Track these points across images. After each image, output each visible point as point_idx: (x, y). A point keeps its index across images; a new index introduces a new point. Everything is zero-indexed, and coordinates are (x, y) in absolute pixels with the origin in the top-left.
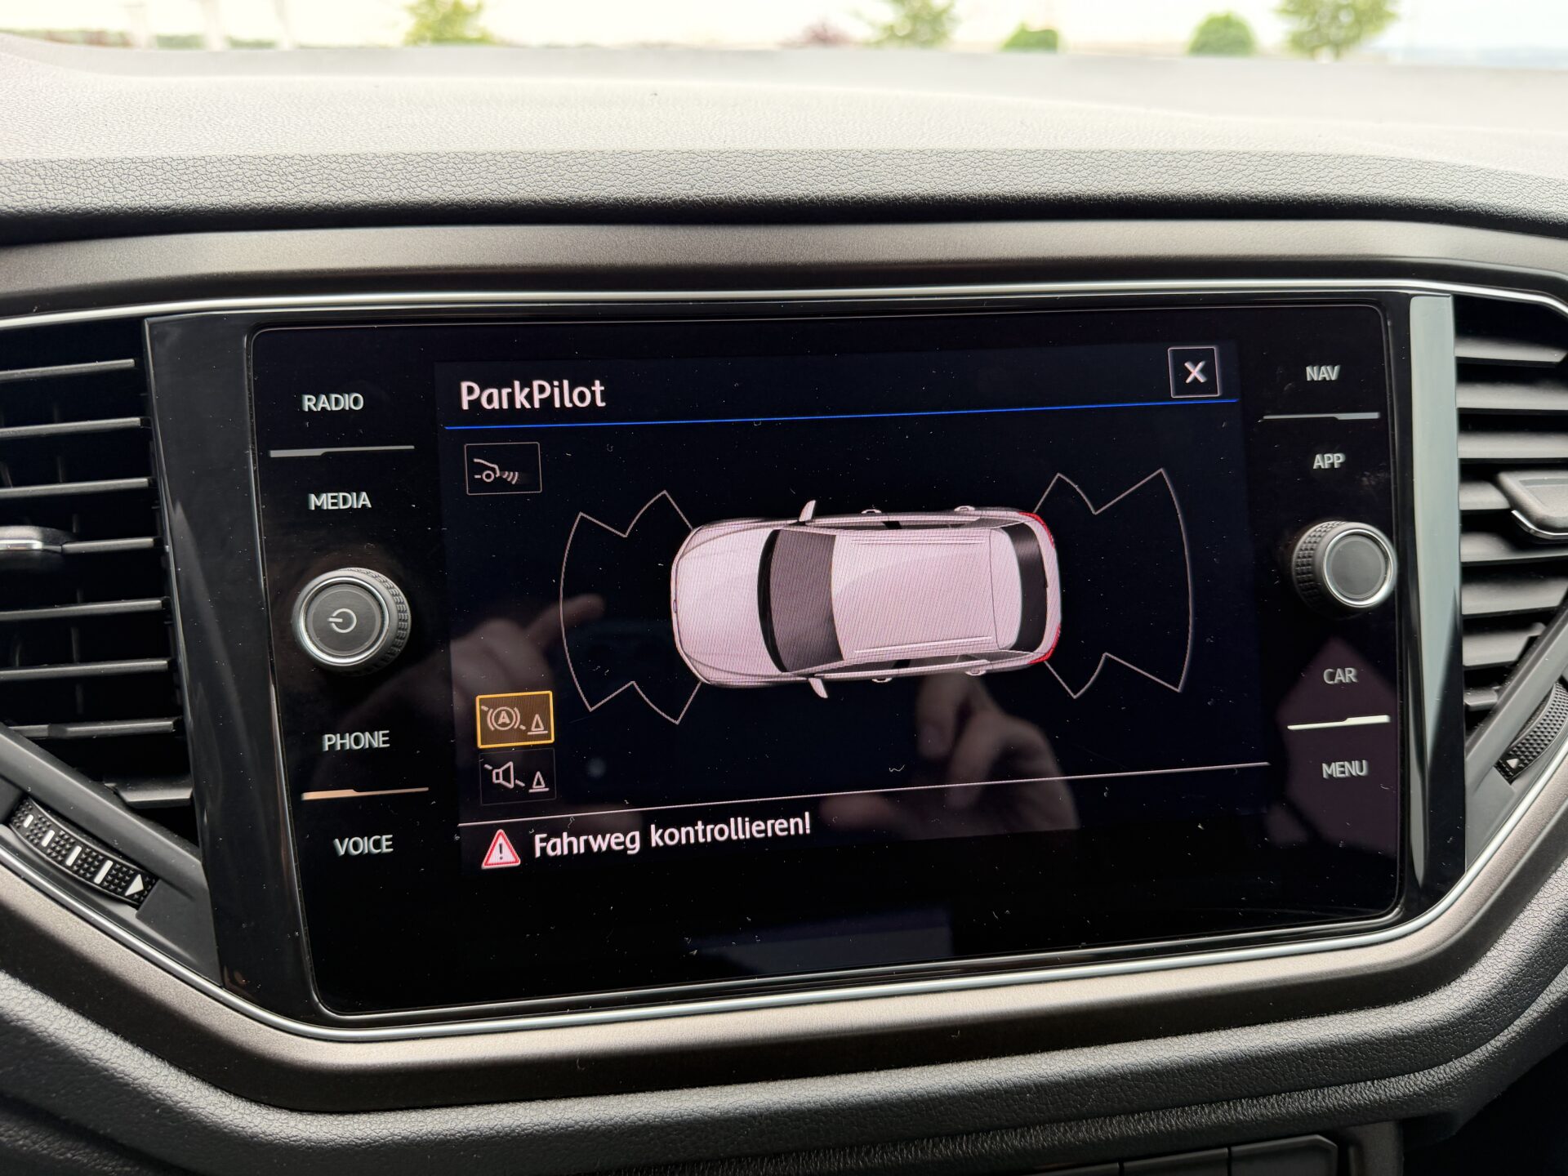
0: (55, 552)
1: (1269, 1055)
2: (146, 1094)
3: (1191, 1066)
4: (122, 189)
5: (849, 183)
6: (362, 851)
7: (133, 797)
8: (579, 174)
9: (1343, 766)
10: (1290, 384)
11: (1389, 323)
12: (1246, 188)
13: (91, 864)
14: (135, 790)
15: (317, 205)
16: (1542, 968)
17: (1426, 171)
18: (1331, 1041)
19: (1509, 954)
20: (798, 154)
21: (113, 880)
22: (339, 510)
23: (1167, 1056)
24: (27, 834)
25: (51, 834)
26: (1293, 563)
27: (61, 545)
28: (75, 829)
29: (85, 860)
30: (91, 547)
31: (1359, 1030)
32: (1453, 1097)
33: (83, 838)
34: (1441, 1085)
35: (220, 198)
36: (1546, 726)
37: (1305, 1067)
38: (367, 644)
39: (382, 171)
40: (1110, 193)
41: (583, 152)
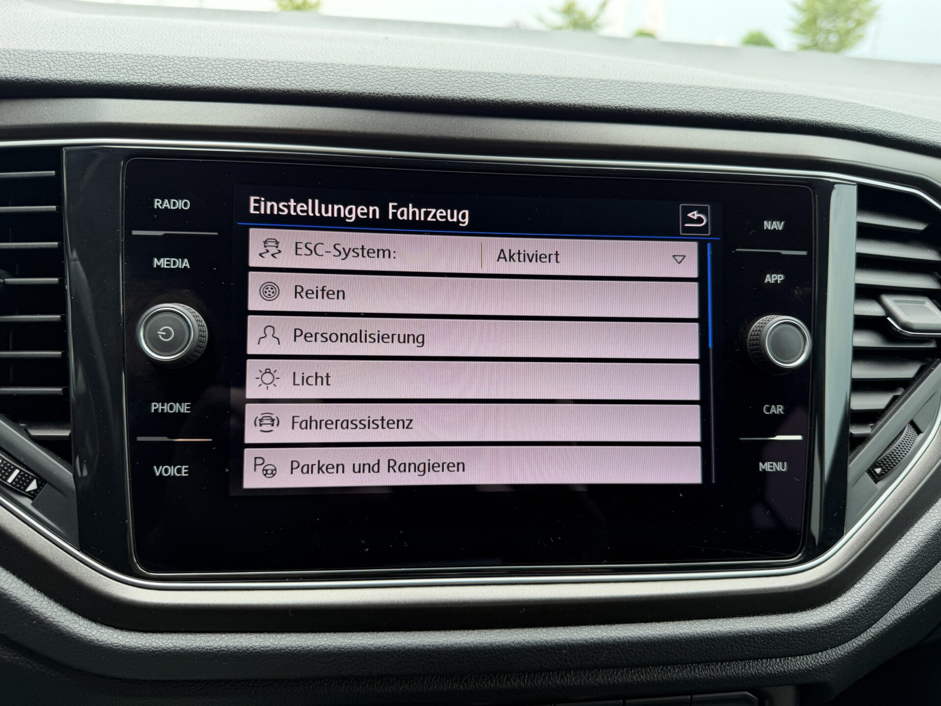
0: (1, 283)
1: (713, 637)
2: (29, 611)
3: (666, 640)
4: (54, 69)
5: (492, 92)
6: (170, 475)
7: (35, 433)
8: (329, 77)
9: (772, 465)
10: (753, 231)
11: (816, 196)
12: (733, 111)
13: (6, 471)
14: (37, 429)
15: (170, 86)
16: (888, 596)
17: (845, 108)
18: (753, 632)
19: (868, 587)
20: (461, 73)
21: (19, 481)
22: (171, 268)
23: (651, 633)
26: (748, 339)
27: (4, 279)
29: (3, 468)
30: (21, 281)
31: (771, 626)
32: (830, 673)
33: (3, 455)
34: (823, 665)
35: (112, 78)
36: (900, 449)
37: (736, 647)
38: (179, 349)
39: (211, 68)
40: (650, 108)
41: (332, 64)
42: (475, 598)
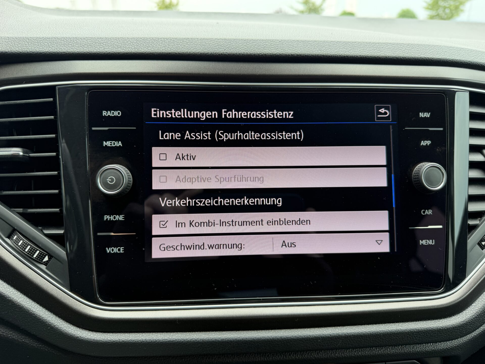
0: (26, 156)
1: (398, 333)
2: (46, 322)
3: (372, 334)
4: (51, 46)
5: (274, 50)
6: (114, 252)
7: (46, 232)
8: (190, 45)
9: (427, 241)
10: (414, 118)
11: (447, 99)
12: (402, 55)
13: (33, 251)
14: (47, 230)
15: (109, 53)
17: (462, 51)
18: (418, 329)
19: (479, 305)
20: (258, 41)
21: (39, 257)
22: (112, 146)
23: (365, 331)
24: (14, 241)
25: (21, 242)
26: (413, 175)
27: (29, 154)
28: (29, 240)
29: (31, 250)
30: (37, 155)
31: (428, 326)
32: (459, 350)
33: (31, 243)
34: (456, 346)
35: (80, 50)
37: (410, 337)
38: (118, 188)
39: (130, 43)
40: (358, 55)
41: (192, 38)
42: (272, 313)
